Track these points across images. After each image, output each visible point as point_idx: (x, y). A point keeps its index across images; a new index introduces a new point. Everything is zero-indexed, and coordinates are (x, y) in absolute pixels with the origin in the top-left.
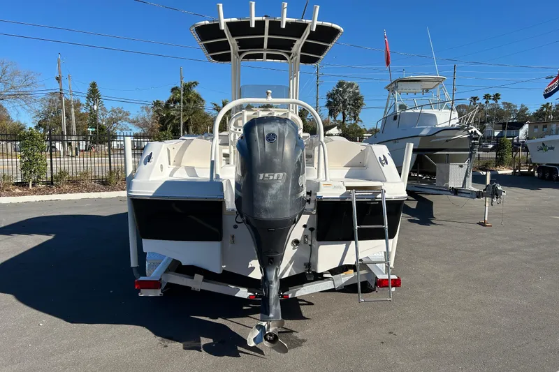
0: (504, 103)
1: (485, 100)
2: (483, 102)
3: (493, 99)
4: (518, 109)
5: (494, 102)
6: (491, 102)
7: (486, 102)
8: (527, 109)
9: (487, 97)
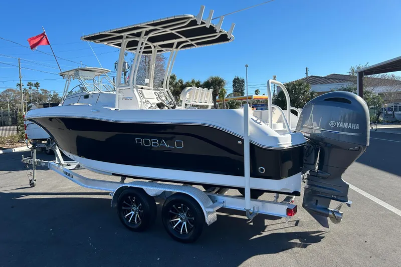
0: (42, 90)
1: (29, 87)
2: (27, 88)
3: (35, 86)
4: (52, 94)
5: (35, 88)
6: (33, 88)
7: (30, 88)
8: (58, 95)
9: (29, 84)
